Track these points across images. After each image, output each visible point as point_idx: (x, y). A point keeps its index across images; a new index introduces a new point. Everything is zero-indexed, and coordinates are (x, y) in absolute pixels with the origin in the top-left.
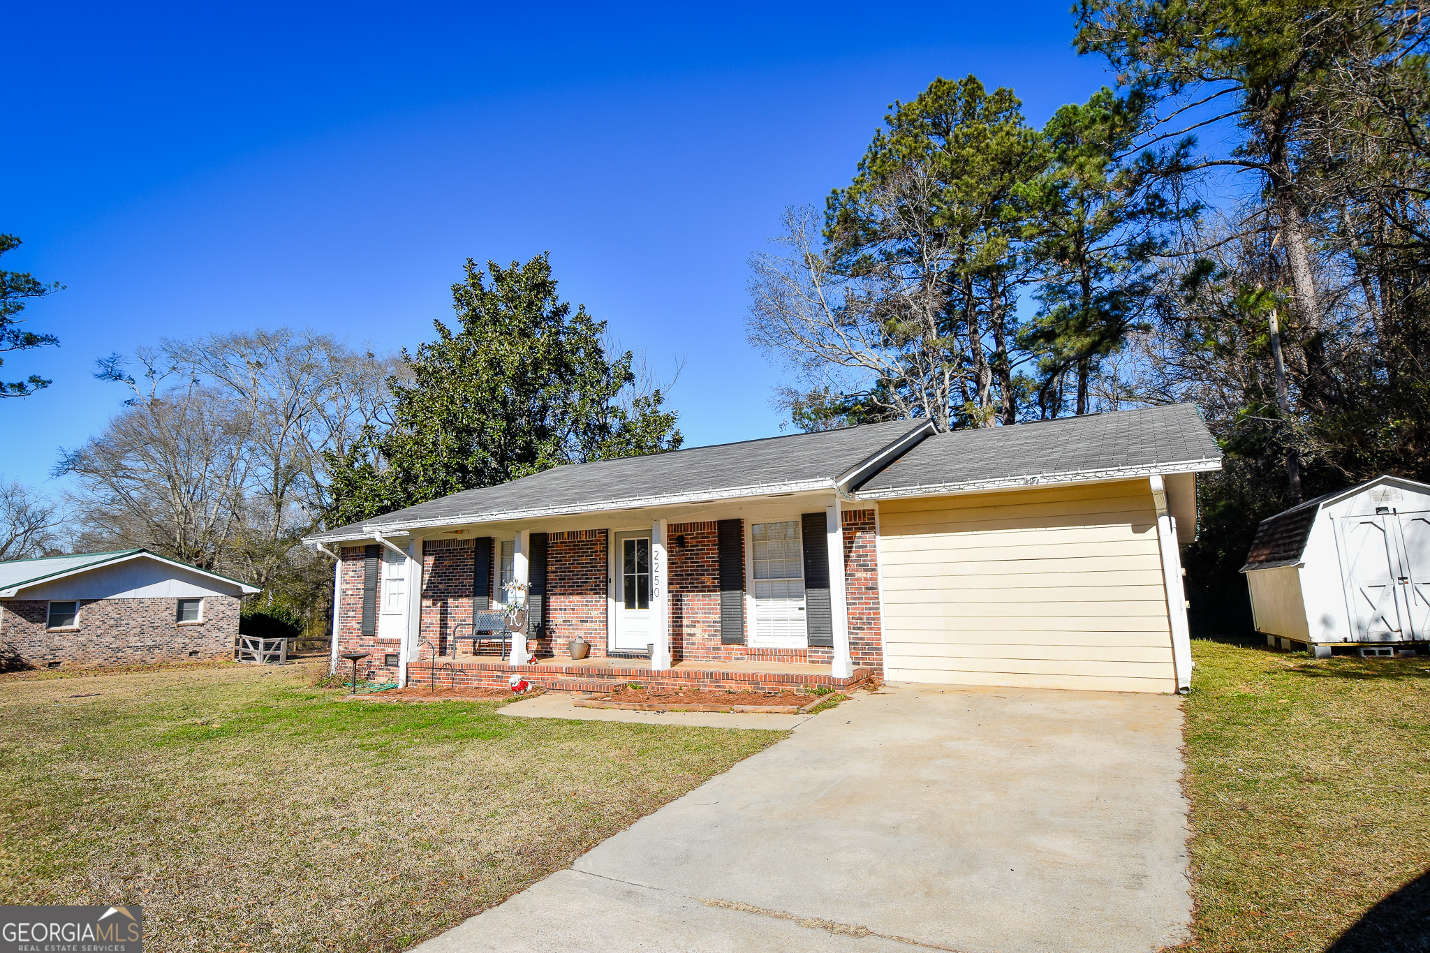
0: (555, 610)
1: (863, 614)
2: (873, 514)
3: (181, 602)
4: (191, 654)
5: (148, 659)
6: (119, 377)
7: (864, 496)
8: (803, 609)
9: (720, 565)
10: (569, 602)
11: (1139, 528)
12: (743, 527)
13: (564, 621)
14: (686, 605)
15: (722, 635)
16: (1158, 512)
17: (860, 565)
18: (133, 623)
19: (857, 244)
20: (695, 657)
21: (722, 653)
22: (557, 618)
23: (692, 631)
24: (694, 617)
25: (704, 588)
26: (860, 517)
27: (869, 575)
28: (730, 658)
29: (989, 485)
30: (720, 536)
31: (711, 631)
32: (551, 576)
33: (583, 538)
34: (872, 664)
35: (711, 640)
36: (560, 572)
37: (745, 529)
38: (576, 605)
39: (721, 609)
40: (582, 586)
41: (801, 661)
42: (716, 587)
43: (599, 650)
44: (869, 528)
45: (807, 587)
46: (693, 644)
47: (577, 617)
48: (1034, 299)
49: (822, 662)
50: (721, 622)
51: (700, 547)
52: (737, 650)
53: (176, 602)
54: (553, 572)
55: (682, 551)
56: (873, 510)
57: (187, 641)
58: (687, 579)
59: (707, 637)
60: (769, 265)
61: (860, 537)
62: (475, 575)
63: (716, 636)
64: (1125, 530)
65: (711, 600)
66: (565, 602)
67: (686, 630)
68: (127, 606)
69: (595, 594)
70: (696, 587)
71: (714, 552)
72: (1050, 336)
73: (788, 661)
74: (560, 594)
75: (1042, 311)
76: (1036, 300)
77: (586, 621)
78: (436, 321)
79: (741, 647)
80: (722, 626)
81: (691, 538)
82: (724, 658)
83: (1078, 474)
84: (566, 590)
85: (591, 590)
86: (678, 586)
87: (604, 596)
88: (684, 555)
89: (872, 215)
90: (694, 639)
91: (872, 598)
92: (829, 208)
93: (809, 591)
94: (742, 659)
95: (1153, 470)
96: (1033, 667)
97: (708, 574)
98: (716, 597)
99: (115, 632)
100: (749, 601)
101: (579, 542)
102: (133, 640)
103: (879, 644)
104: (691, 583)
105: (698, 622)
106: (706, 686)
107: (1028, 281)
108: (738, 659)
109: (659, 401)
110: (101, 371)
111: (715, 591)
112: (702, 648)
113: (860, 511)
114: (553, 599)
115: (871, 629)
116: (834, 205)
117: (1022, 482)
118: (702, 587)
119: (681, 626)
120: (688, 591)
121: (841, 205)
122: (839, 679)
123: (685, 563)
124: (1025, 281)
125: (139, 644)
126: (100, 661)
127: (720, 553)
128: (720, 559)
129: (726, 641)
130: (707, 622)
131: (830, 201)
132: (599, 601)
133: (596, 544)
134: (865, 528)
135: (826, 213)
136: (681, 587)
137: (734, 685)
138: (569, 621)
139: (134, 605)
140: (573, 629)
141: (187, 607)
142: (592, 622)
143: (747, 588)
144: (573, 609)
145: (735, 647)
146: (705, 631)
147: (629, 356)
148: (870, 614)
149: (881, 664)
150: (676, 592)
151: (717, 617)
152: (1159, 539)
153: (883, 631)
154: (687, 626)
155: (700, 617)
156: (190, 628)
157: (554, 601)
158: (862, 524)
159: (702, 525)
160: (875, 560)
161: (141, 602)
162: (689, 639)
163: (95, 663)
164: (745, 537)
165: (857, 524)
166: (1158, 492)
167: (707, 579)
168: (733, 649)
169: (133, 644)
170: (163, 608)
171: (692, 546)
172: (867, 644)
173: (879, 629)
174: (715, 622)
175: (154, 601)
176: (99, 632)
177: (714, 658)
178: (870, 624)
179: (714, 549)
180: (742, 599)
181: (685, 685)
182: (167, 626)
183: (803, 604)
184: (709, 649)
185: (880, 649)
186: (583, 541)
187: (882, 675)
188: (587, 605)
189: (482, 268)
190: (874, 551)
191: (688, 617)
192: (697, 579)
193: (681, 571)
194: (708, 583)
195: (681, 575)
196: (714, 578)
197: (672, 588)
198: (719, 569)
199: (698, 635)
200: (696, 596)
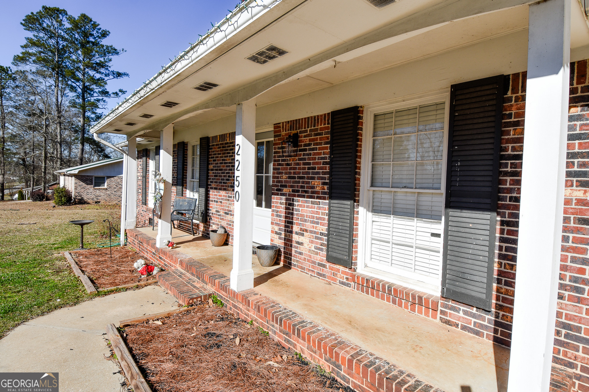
0: (212, 201)
8: (438, 235)
9: (331, 168)
10: (220, 196)
12: (361, 118)
13: (216, 211)
14: (297, 210)
15: (328, 251)
20: (302, 268)
21: (327, 271)
22: (213, 208)
23: (301, 239)
24: (303, 225)
25: (313, 194)
28: (335, 280)
30: (332, 133)
31: (317, 243)
32: (211, 173)
33: (228, 140)
35: (317, 254)
36: (215, 170)
37: (364, 120)
38: (222, 199)
39: (329, 220)
40: (226, 183)
41: (427, 314)
42: (325, 193)
45: (449, 205)
46: (301, 253)
47: (223, 209)
49: (464, 328)
50: (328, 236)
51: (312, 147)
52: (343, 272)
54: (212, 170)
55: (296, 151)
58: (299, 182)
59: (313, 249)
63: (321, 250)
65: (319, 208)
66: (217, 195)
67: (295, 238)
70: (306, 192)
71: (325, 151)
73: (406, 307)
74: (216, 189)
77: (228, 214)
79: (347, 270)
80: (328, 241)
81: (305, 136)
82: (329, 277)
84: (217, 185)
86: (291, 189)
88: (296, 156)
90: (301, 249)
93: (452, 212)
94: (348, 285)
97: (319, 178)
98: (324, 204)
100: (362, 214)
101: (226, 144)
104: (302, 187)
105: (306, 231)
106: (275, 333)
108: (343, 283)
111: (324, 198)
112: (308, 261)
114: (211, 192)
118: (313, 192)
119: (291, 232)
120: (299, 196)
123: (298, 164)
126: (116, 202)
127: (331, 153)
128: (332, 161)
129: (330, 259)
130: (315, 233)
136: (293, 191)
137: (305, 349)
138: (219, 212)
140: (221, 219)
143: (361, 198)
144: (221, 202)
145: (341, 268)
146: (312, 242)
150: (289, 195)
151: (324, 229)
154: (297, 233)
155: (308, 226)
157: (213, 194)
159: (315, 120)
162: (297, 248)
164: (364, 132)
167: (317, 183)
168: (338, 270)
171: (305, 145)
174: (322, 234)
176: (115, 190)
179: (326, 148)
180: (354, 212)
183: (440, 228)
184: (314, 263)
188: (228, 200)
191: (298, 224)
192: (308, 183)
193: (294, 173)
194: (318, 189)
195: (294, 178)
196: (324, 184)
197: (285, 190)
198: (330, 173)
199: (305, 245)
200: (306, 202)
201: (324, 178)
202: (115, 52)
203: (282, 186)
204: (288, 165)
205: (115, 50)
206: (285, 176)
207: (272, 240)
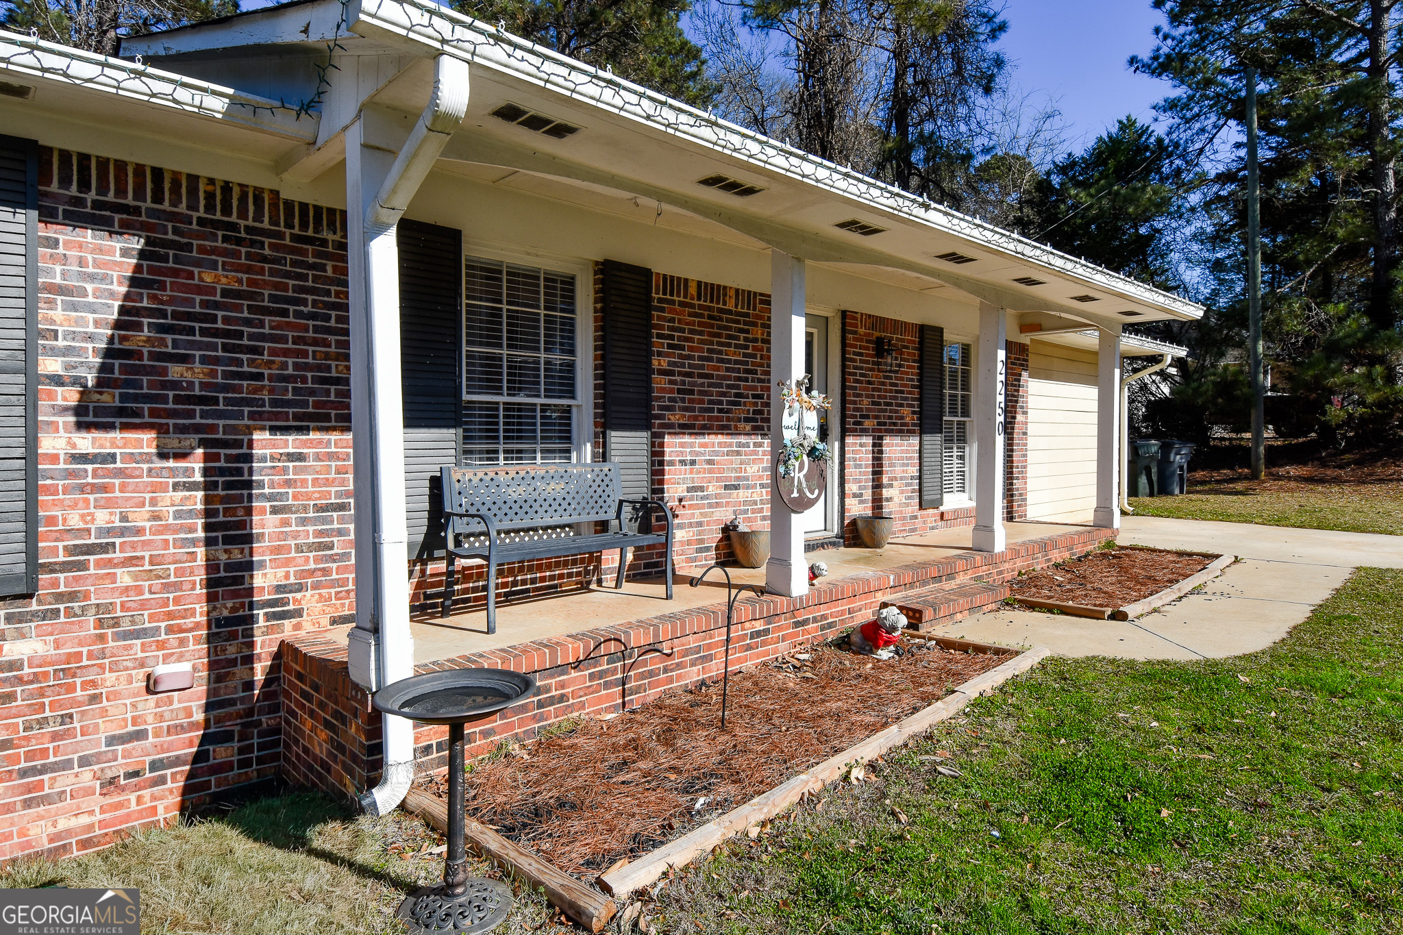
0: (671, 463)
9: (921, 394)
10: (701, 445)
13: (689, 490)
15: (920, 497)
21: (918, 522)
22: (678, 483)
23: (891, 492)
24: (893, 471)
25: (902, 427)
28: (925, 529)
30: (922, 349)
31: (907, 491)
32: (659, 382)
33: (730, 305)
36: (680, 374)
38: (716, 453)
39: (920, 458)
40: (728, 411)
42: (914, 425)
50: (920, 477)
52: (932, 516)
54: (663, 372)
56: (1028, 346)
58: (885, 411)
59: (905, 500)
63: (913, 498)
65: (909, 445)
66: (692, 446)
70: (895, 424)
71: (914, 372)
74: (682, 426)
77: (736, 487)
79: (936, 511)
84: (696, 418)
85: (747, 420)
86: (875, 421)
90: (892, 506)
94: (937, 527)
97: (907, 406)
98: (915, 441)
101: (721, 311)
108: (933, 528)
111: (915, 431)
112: (901, 518)
114: (671, 438)
118: (900, 425)
120: (886, 431)
123: (883, 384)
127: (921, 375)
128: (920, 383)
129: (922, 505)
130: (904, 478)
132: (760, 445)
133: (754, 324)
136: (879, 424)
138: (701, 489)
140: (710, 506)
142: (748, 487)
144: (710, 462)
145: (932, 511)
146: (902, 493)
151: (915, 471)
154: (885, 486)
155: (899, 470)
157: (675, 446)
159: (904, 327)
162: (886, 507)
167: (908, 412)
168: (929, 515)
174: (913, 477)
179: (913, 367)
184: (905, 518)
186: (729, 312)
188: (738, 453)
192: (896, 412)
193: (879, 397)
194: (907, 420)
195: (879, 404)
196: (914, 412)
197: (868, 424)
198: (920, 399)
199: (896, 499)
201: (912, 406)
203: (862, 416)
204: (869, 383)
206: (866, 401)
207: (847, 510)
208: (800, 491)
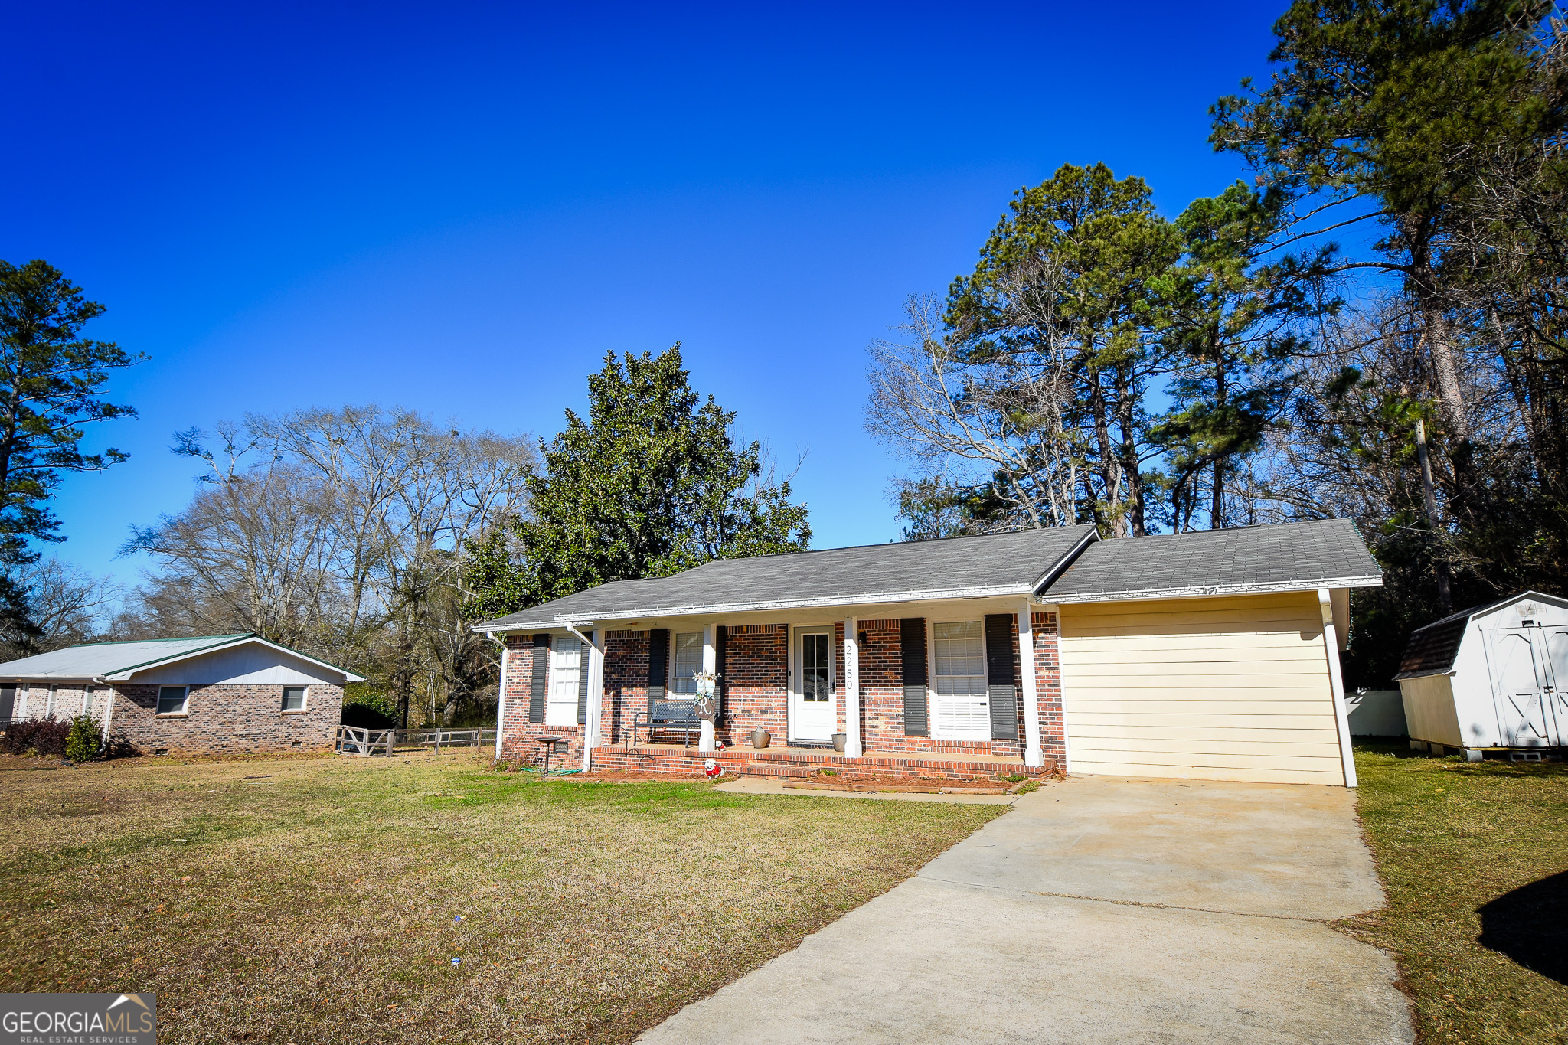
0: (733, 701)
1: (1046, 709)
2: (1055, 617)
3: (287, 689)
4: (294, 744)
5: (251, 748)
6: (197, 452)
7: (1051, 600)
8: (985, 704)
9: (903, 661)
10: (749, 693)
11: (1307, 636)
12: (925, 626)
13: (743, 712)
14: (868, 698)
15: (905, 727)
16: (1325, 621)
17: (1043, 664)
18: (239, 710)
19: (978, 330)
20: (878, 748)
21: (906, 744)
22: (735, 709)
23: (875, 723)
24: (877, 710)
25: (886, 683)
26: (1042, 619)
27: (1051, 673)
28: (914, 749)
29: (1170, 593)
30: (902, 634)
31: (894, 723)
32: (729, 669)
33: (763, 632)
34: (1055, 757)
35: (894, 732)
36: (739, 665)
37: (927, 627)
38: (756, 697)
39: (905, 702)
40: (761, 678)
41: (984, 753)
42: (899, 681)
43: (780, 739)
44: (1051, 630)
45: (990, 683)
46: (876, 735)
48: (1167, 393)
49: (1006, 754)
50: (904, 715)
51: (882, 644)
52: (920, 741)
53: (282, 689)
54: (730, 665)
56: (1055, 613)
57: (290, 730)
58: (870, 674)
59: (891, 728)
60: (889, 353)
61: (1043, 638)
62: (650, 666)
63: (899, 728)
64: (1295, 636)
65: (894, 694)
66: (744, 693)
67: (868, 722)
68: (236, 694)
69: (775, 686)
70: (878, 681)
71: (896, 648)
72: (1183, 431)
73: (971, 753)
74: (739, 686)
75: (1175, 405)
76: (1169, 395)
77: (766, 712)
78: (568, 410)
79: (924, 739)
80: (905, 719)
81: (875, 635)
82: (907, 748)
83: (1253, 586)
85: (771, 682)
86: (861, 680)
87: (785, 688)
89: (996, 303)
90: (878, 731)
91: (1054, 695)
92: (952, 295)
93: (993, 687)
94: (925, 750)
95: (1321, 584)
96: (1210, 761)
97: (890, 670)
98: (899, 691)
99: (222, 719)
100: (932, 695)
101: (759, 635)
102: (239, 729)
103: (1063, 738)
104: (873, 677)
105: (881, 715)
107: (1157, 372)
108: (921, 750)
109: (786, 493)
110: (178, 445)
111: (898, 685)
112: (885, 740)
113: (1041, 614)
114: (731, 690)
115: (1054, 724)
116: (957, 292)
117: (1201, 591)
118: (885, 681)
120: (870, 685)
121: (965, 292)
122: (1032, 768)
123: (868, 658)
124: (1155, 372)
125: (244, 732)
126: (205, 748)
127: (903, 650)
128: (903, 655)
129: (909, 733)
130: (890, 715)
131: (954, 288)
132: (779, 693)
133: (776, 638)
134: (1047, 630)
135: (948, 300)
136: (864, 682)
138: (748, 712)
139: (242, 691)
140: (753, 719)
141: (292, 695)
142: (772, 713)
143: (929, 684)
144: (752, 700)
145: (919, 738)
146: (888, 723)
147: (756, 446)
148: (1053, 709)
149: (1064, 757)
151: (900, 710)
152: (1326, 646)
153: (1065, 726)
154: (870, 718)
155: (883, 709)
156: (294, 717)
157: (735, 693)
158: (1044, 625)
159: (885, 623)
160: (1057, 659)
161: (248, 688)
162: (871, 731)
163: (201, 750)
164: (927, 636)
165: (1040, 626)
166: (1326, 604)
167: (890, 674)
168: (916, 741)
169: (238, 733)
170: (269, 695)
171: (875, 643)
172: (1051, 738)
173: (1062, 724)
174: (898, 715)
175: (261, 688)
176: (207, 718)
177: (897, 749)
178: (1053, 719)
179: (897, 646)
180: (925, 694)
181: (878, 772)
182: (273, 715)
183: (986, 699)
184: (893, 739)
185: (1063, 743)
186: (764, 635)
187: (1065, 766)
188: (767, 697)
189: (620, 360)
190: (1056, 651)
191: (870, 710)
192: (880, 673)
193: (864, 666)
194: (891, 678)
195: (864, 670)
196: (897, 673)
198: (903, 665)
199: (881, 727)
200: (879, 690)
201: (897, 669)
202: (120, 358)
205: (121, 354)
207: (838, 730)
208: (703, 711)
